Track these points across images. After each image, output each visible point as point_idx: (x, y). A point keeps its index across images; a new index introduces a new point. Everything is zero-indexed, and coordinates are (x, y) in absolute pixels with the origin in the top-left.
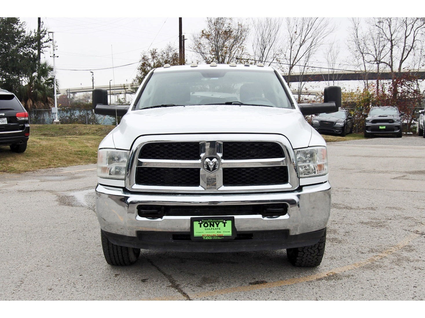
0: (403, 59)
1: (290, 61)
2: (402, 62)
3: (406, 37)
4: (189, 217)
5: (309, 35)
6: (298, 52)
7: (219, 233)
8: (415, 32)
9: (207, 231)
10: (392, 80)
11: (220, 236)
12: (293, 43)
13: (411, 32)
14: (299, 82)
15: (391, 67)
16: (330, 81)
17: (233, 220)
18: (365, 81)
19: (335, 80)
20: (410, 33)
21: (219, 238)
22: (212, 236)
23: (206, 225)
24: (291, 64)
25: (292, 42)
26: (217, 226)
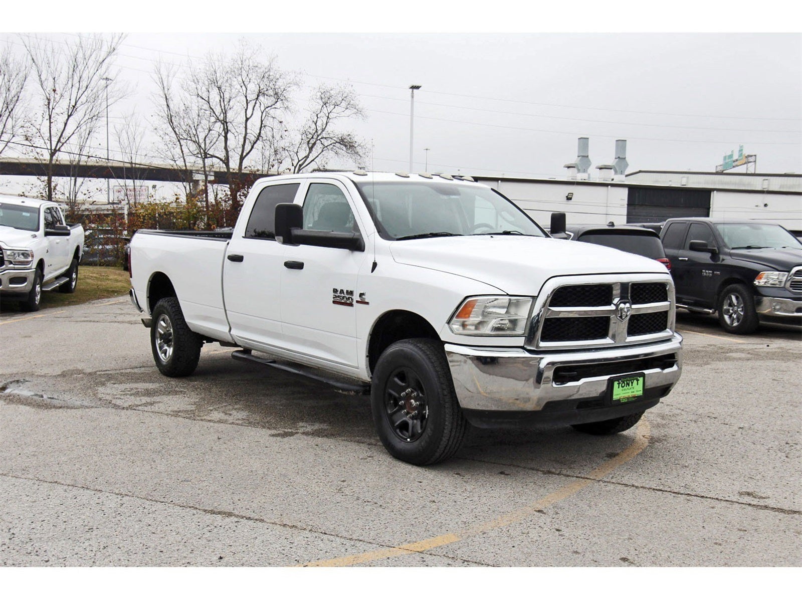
0: (244, 154)
1: (49, 142)
2: (242, 158)
3: (247, 119)
4: (607, 377)
5: (83, 99)
6: (66, 124)
7: (633, 394)
8: (262, 113)
9: (624, 392)
10: (228, 186)
11: (634, 397)
12: (53, 109)
13: (253, 112)
14: (69, 178)
15: (227, 164)
16: (126, 180)
17: (643, 375)
18: (184, 183)
19: (136, 179)
20: (252, 114)
21: (633, 399)
22: (628, 398)
23: (623, 385)
24: (53, 148)
25: (51, 107)
26: (632, 385)
